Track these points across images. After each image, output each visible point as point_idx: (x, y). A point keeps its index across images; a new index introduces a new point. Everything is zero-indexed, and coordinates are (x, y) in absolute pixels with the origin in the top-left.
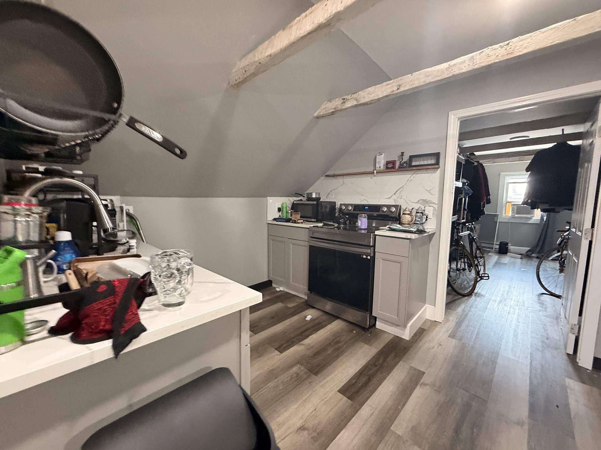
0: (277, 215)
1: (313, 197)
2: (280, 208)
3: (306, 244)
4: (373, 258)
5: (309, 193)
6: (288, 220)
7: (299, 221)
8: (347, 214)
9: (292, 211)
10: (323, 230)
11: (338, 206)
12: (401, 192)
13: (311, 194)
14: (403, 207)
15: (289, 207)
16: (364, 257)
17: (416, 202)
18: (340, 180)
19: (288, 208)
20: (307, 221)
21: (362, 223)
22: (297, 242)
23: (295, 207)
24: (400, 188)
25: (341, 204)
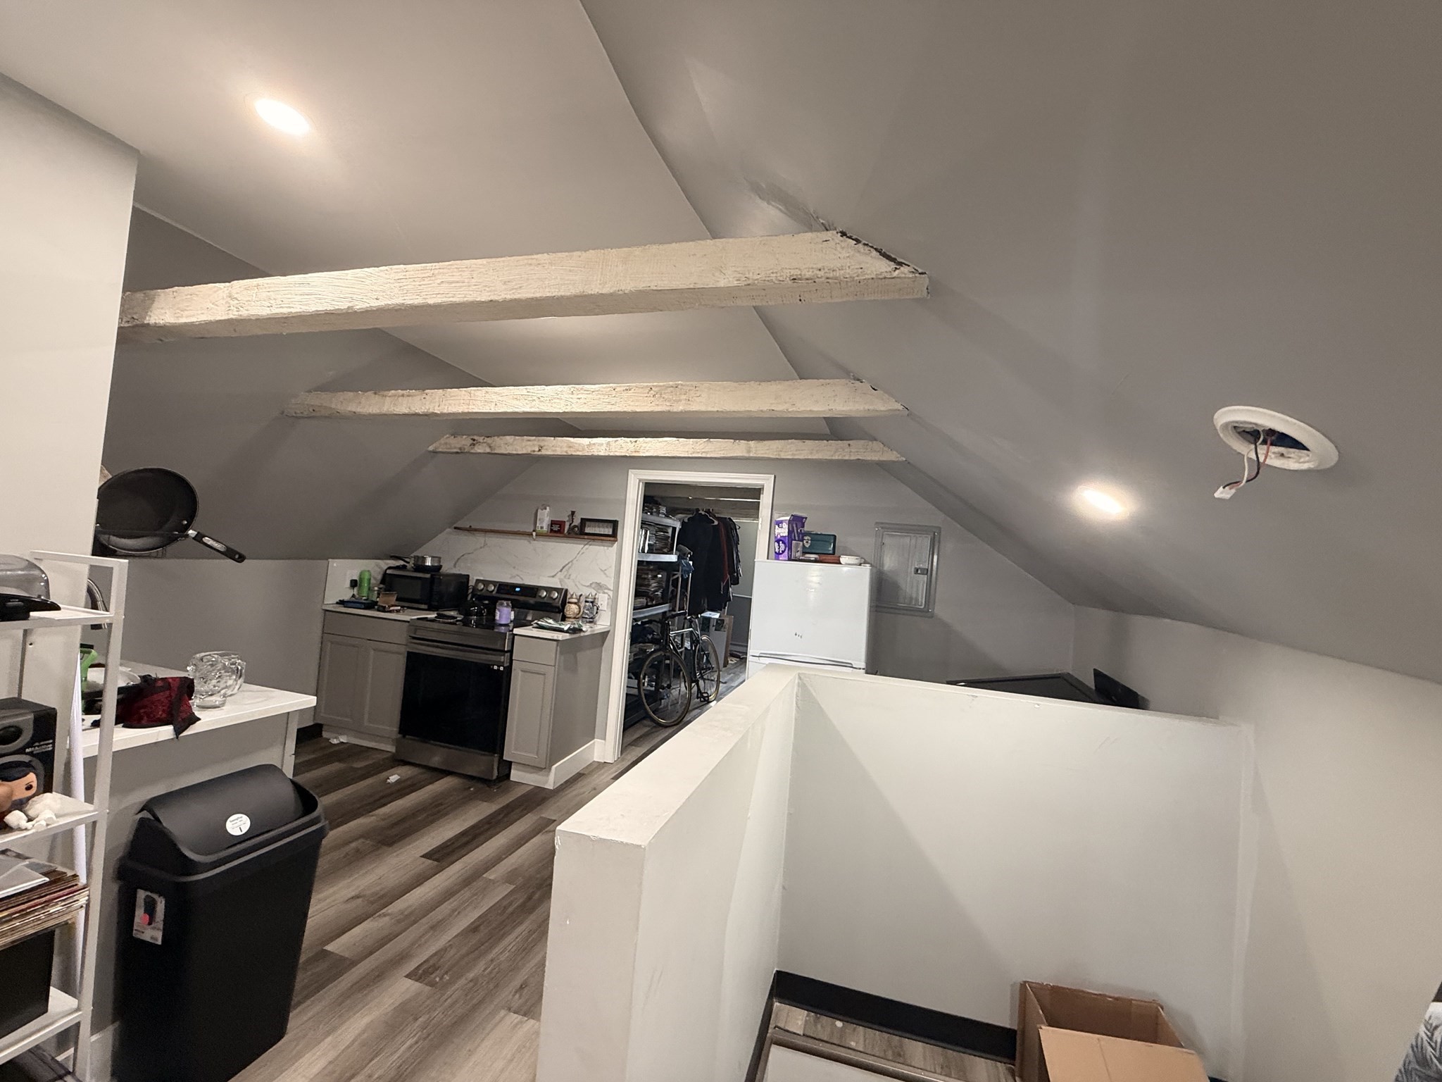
0: (347, 594)
1: (427, 564)
2: (356, 581)
3: (404, 650)
4: (509, 669)
5: (418, 557)
6: (370, 605)
7: (392, 608)
8: (486, 598)
9: (381, 586)
10: (435, 626)
11: (472, 583)
12: (570, 567)
13: (424, 559)
14: (571, 591)
15: (375, 579)
16: (496, 667)
17: (588, 586)
18: (480, 539)
19: (373, 581)
20: (408, 608)
21: (505, 614)
22: (383, 646)
23: (388, 581)
24: (569, 563)
25: (477, 580)
